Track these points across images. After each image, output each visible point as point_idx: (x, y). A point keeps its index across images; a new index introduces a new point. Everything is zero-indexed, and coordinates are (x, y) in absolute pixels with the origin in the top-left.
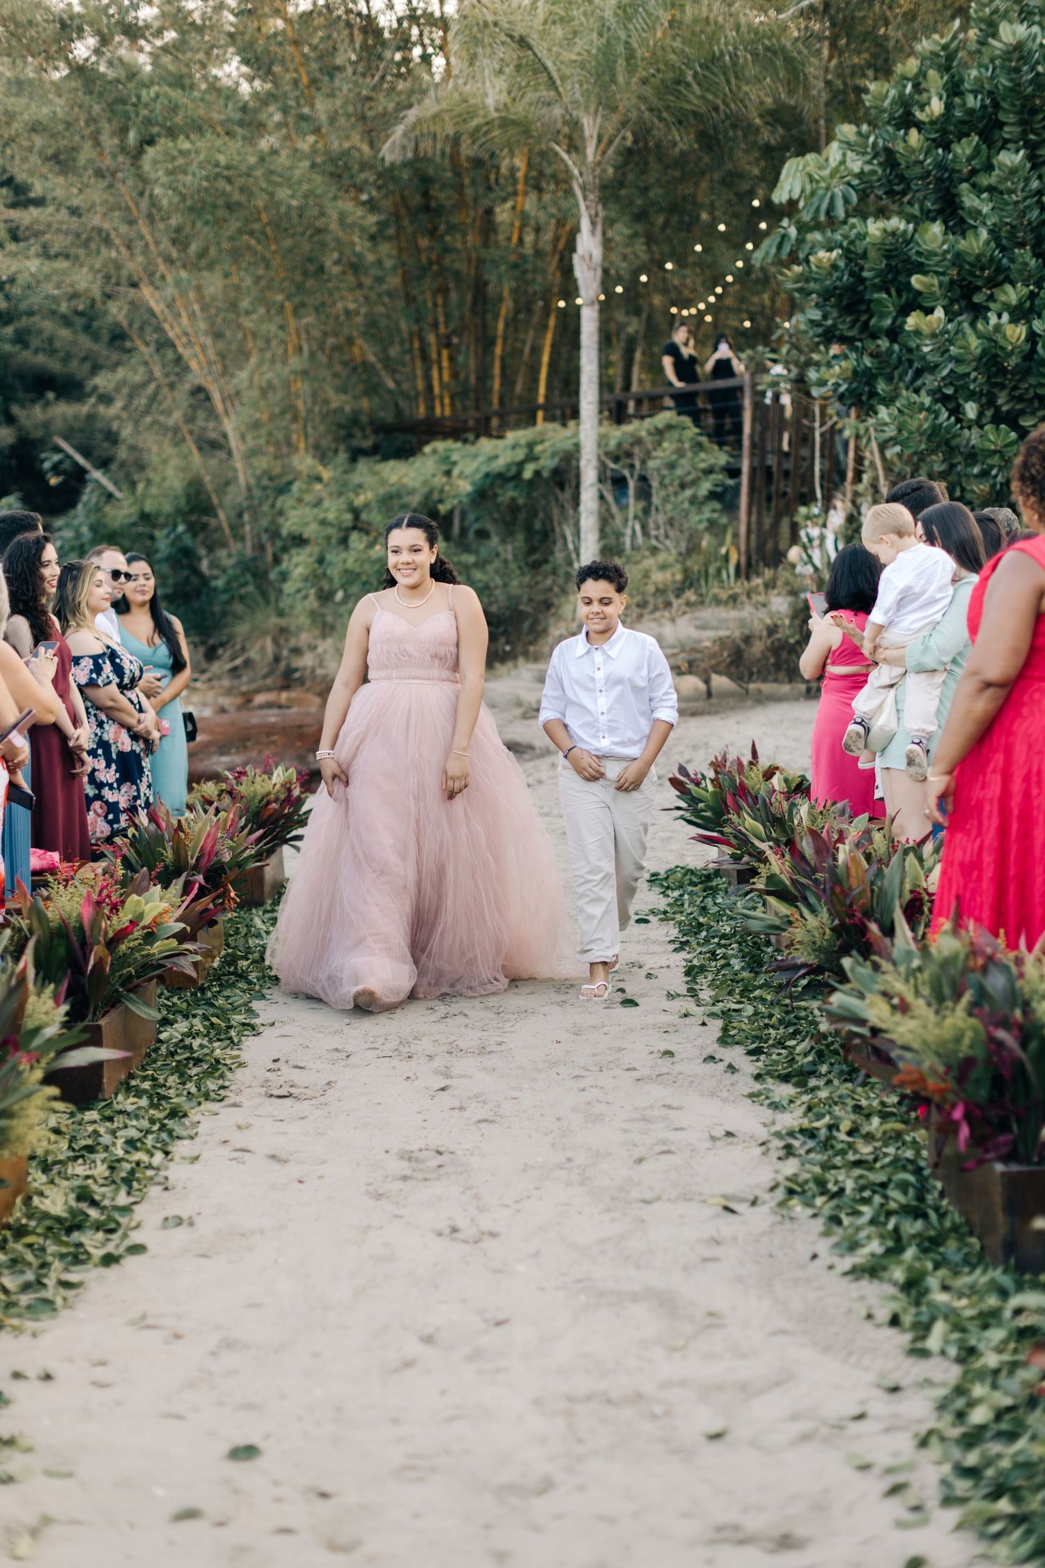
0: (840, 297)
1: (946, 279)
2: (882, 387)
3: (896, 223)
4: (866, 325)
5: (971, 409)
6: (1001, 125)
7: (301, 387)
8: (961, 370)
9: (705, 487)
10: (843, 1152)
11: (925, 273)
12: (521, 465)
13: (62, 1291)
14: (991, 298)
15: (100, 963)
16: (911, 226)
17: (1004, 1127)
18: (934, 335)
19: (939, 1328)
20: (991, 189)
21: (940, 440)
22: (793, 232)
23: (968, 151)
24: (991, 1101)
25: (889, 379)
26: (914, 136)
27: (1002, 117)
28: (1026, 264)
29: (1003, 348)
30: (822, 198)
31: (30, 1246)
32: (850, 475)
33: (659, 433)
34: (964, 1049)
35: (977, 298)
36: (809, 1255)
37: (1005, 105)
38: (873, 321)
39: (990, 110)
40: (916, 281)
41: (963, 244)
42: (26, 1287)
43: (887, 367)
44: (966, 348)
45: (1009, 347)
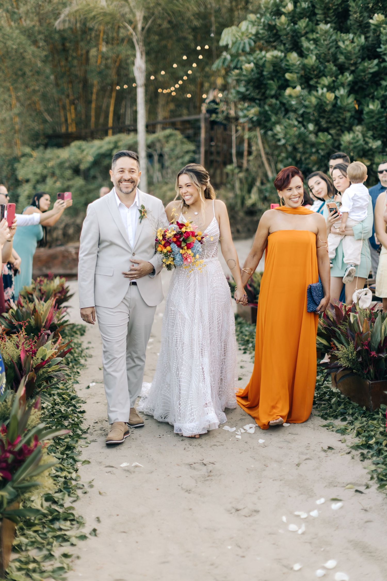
0: (254, 83)
1: (299, 75)
2: (273, 119)
3: (276, 53)
4: (264, 94)
5: (311, 127)
6: (315, 14)
7: (17, 120)
8: (308, 110)
9: (187, 158)
11: (291, 72)
12: (112, 150)
14: (317, 82)
15: (32, 380)
16: (283, 54)
18: (297, 97)
20: (314, 40)
21: (302, 138)
22: (229, 57)
23: (304, 25)
25: (276, 114)
26: (283, 19)
27: (317, 11)
28: (331, 69)
29: (325, 102)
30: (240, 43)
32: (246, 153)
33: (168, 137)
35: (312, 83)
37: (318, 6)
38: (268, 92)
39: (311, 8)
40: (288, 76)
41: (306, 61)
43: (275, 110)
44: (310, 102)
45: (328, 102)
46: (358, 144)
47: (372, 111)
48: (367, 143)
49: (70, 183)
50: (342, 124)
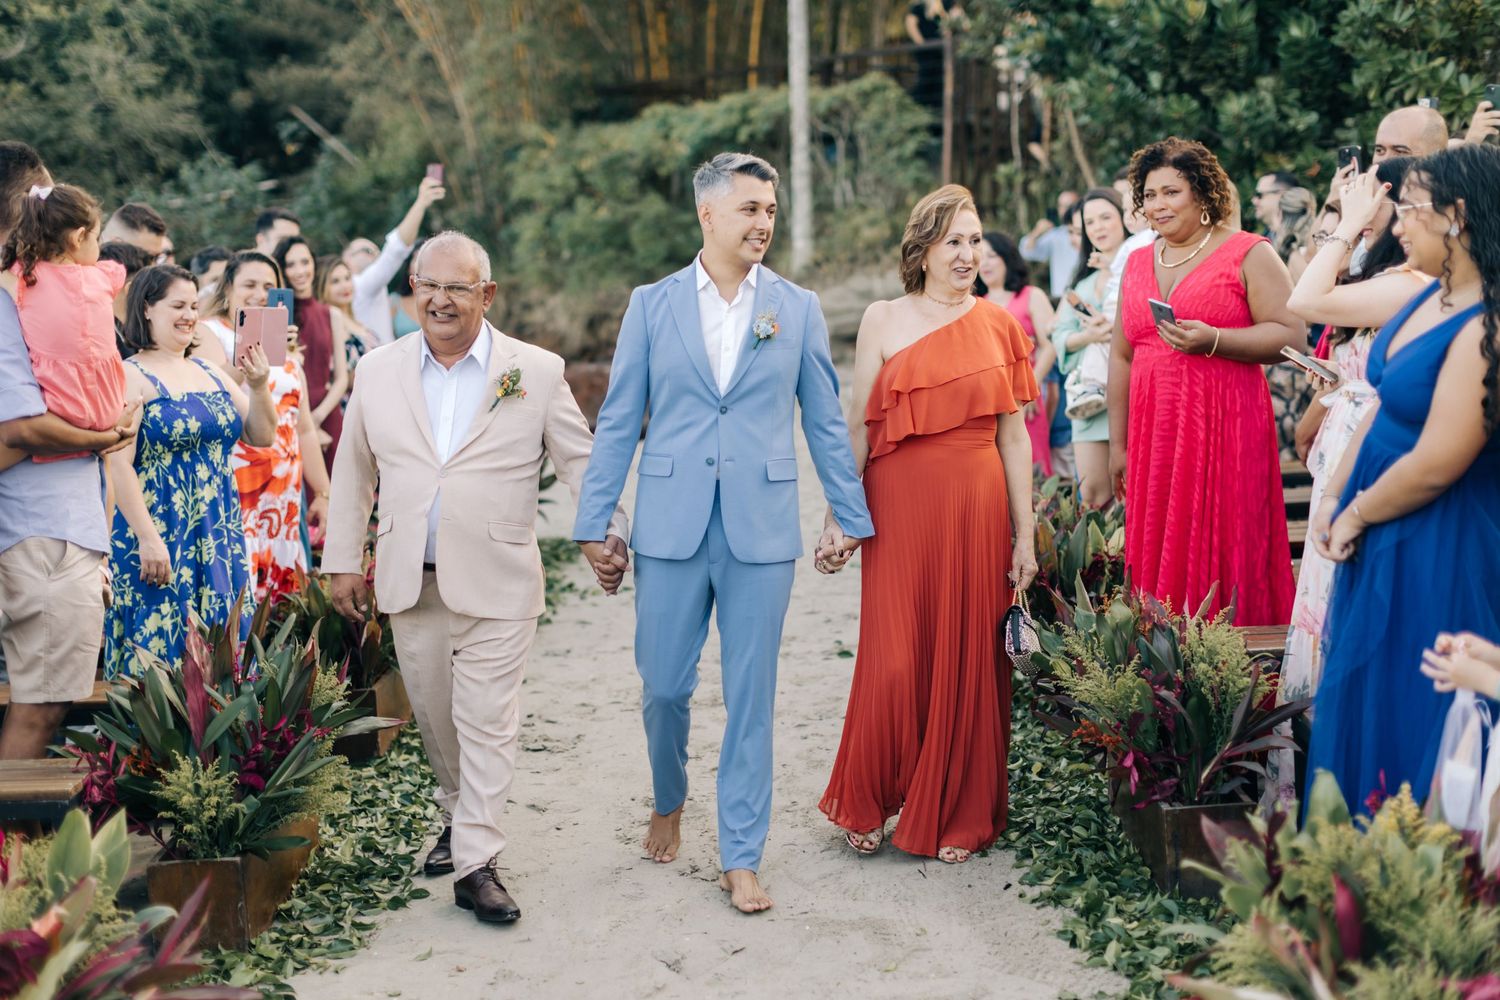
2: (1072, 58)
5: (1155, 80)
7: (525, 54)
8: (1146, 42)
9: (911, 146)
10: (1035, 791)
12: (735, 130)
13: (359, 934)
15: (372, 637)
17: (1170, 771)
18: (1119, 11)
19: (1113, 947)
21: (1127, 110)
24: (1158, 749)
25: (1079, 50)
29: (1184, 22)
31: (325, 892)
32: (1046, 134)
33: (866, 96)
34: (1134, 706)
36: (1004, 885)
42: (326, 930)
43: (1077, 39)
44: (1149, 22)
45: (1190, 22)
46: (1260, 121)
47: (1295, 42)
48: (1284, 117)
49: (633, 209)
50: (1228, 71)
